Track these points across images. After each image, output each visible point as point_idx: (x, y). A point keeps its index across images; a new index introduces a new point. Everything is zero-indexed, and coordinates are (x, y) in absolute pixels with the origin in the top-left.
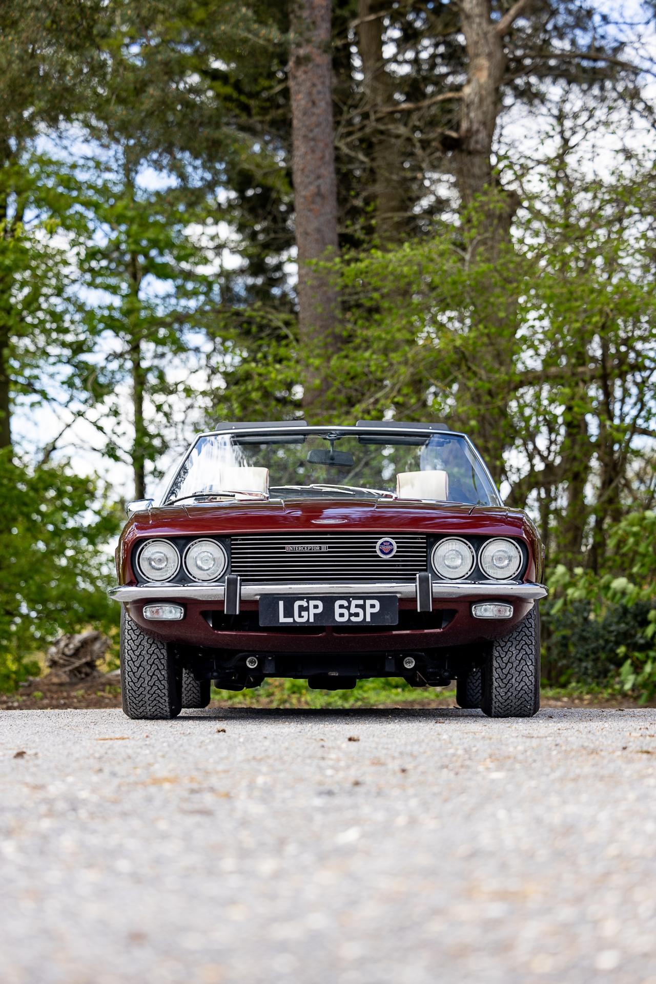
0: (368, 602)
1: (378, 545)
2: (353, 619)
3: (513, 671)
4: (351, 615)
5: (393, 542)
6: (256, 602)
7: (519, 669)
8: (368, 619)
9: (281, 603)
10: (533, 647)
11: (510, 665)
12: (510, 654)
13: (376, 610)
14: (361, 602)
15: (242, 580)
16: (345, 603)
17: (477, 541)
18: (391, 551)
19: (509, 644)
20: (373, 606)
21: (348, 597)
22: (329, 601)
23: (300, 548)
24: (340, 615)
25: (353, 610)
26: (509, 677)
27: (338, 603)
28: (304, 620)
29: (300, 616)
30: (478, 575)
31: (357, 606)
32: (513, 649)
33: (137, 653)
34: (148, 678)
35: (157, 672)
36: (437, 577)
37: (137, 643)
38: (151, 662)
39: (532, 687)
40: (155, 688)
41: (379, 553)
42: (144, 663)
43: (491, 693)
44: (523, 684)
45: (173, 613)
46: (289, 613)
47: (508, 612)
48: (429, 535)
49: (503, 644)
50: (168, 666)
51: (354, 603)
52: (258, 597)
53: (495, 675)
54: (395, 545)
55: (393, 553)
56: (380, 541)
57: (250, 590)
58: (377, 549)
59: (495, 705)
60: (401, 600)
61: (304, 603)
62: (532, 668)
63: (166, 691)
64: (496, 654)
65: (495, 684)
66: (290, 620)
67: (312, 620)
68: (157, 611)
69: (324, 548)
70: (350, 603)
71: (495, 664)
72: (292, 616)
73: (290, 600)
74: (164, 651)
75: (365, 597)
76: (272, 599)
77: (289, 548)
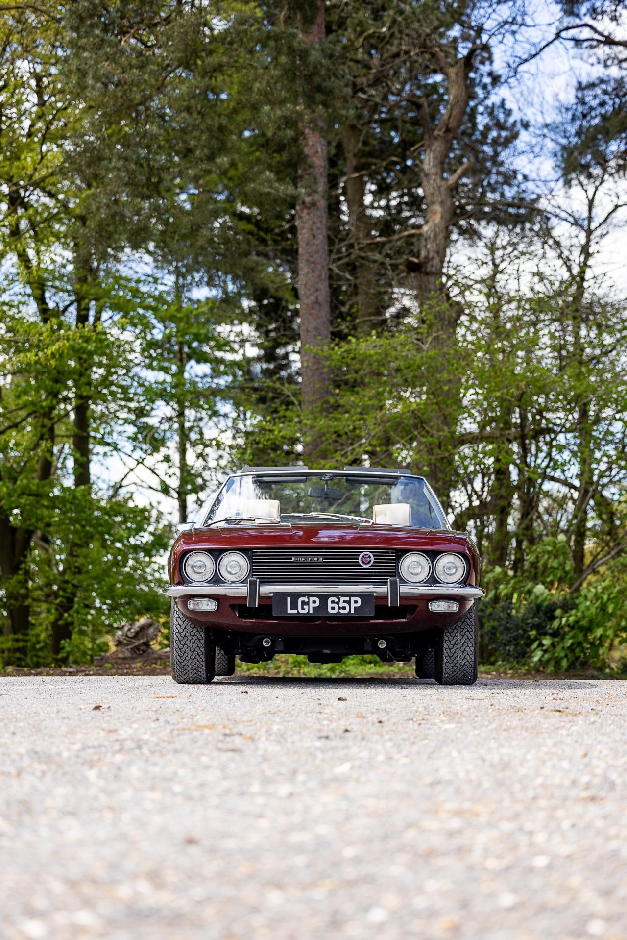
0: (353, 599)
1: (360, 557)
2: (341, 611)
3: (458, 651)
4: (340, 608)
5: (371, 555)
6: (270, 598)
7: (463, 649)
8: (352, 611)
9: (289, 599)
10: (472, 634)
11: (456, 647)
12: (456, 638)
13: (359, 604)
14: (347, 599)
15: (261, 582)
16: (336, 600)
17: (433, 555)
18: (370, 562)
19: (455, 631)
20: (356, 602)
21: (338, 595)
22: (324, 598)
23: (303, 559)
24: (332, 608)
25: (341, 605)
26: (455, 655)
27: (330, 600)
28: (305, 611)
29: (303, 609)
30: (433, 580)
31: (344, 602)
32: (458, 635)
33: (183, 635)
34: (190, 653)
35: (197, 649)
36: (403, 581)
37: (183, 627)
38: (192, 641)
39: (472, 663)
40: (195, 661)
41: (361, 563)
42: (188, 642)
43: (442, 667)
44: (465, 660)
45: (209, 606)
46: (294, 606)
47: (455, 607)
48: (397, 550)
49: (451, 631)
50: (206, 645)
51: (342, 599)
52: (272, 595)
53: (445, 654)
54: (373, 557)
55: (371, 563)
56: (362, 555)
57: (266, 590)
58: (360, 560)
59: (445, 675)
60: (376, 597)
61: (306, 599)
62: (472, 649)
63: (203, 663)
64: (446, 638)
65: (445, 660)
66: (296, 612)
67: (311, 612)
68: (198, 604)
69: (321, 559)
70: (339, 599)
71: (445, 646)
72: (297, 609)
73: (295, 597)
74: (202, 634)
75: (350, 595)
76: (282, 596)
77: (295, 559)
